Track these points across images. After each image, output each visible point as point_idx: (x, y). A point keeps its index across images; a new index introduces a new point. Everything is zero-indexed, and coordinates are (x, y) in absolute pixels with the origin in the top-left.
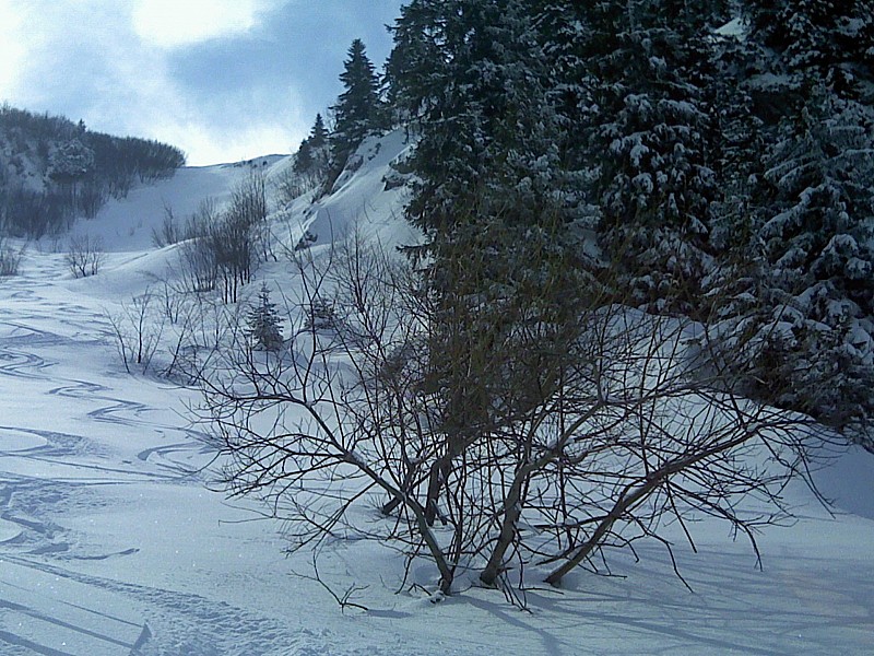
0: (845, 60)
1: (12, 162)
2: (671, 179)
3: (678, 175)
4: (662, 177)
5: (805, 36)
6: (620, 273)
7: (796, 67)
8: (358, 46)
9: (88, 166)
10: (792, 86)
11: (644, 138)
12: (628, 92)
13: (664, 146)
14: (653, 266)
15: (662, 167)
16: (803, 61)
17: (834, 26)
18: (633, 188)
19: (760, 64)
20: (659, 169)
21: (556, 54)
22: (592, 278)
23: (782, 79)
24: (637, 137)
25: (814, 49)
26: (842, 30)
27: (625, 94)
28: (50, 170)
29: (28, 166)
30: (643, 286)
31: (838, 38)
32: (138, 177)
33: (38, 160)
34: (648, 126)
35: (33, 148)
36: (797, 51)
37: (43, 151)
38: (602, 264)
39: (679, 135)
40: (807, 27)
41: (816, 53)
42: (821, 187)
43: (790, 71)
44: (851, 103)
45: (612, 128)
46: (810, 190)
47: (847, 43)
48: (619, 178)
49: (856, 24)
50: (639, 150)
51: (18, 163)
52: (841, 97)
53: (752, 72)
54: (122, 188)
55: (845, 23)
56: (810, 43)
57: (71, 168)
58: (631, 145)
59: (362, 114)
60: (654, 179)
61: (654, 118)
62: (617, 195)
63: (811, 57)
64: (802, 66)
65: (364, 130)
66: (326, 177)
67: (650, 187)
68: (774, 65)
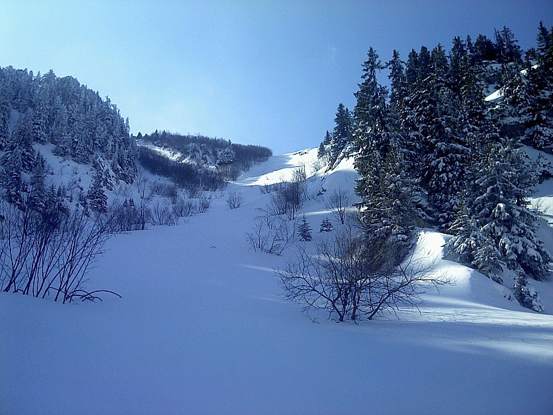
0: (543, 109)
1: (203, 159)
2: (454, 176)
3: (457, 174)
4: (451, 175)
5: (525, 100)
6: (436, 212)
7: (522, 114)
8: (341, 106)
9: (233, 159)
10: (520, 122)
11: (444, 159)
12: (438, 141)
13: (452, 162)
14: (447, 209)
15: (451, 171)
16: (524, 111)
17: (539, 95)
18: (439, 180)
19: (506, 113)
20: (449, 171)
21: (422, 111)
22: (425, 214)
23: (516, 119)
24: (441, 159)
25: (529, 105)
26: (542, 96)
27: (436, 142)
28: (218, 161)
29: (209, 160)
30: (443, 217)
31: (539, 100)
32: (253, 162)
33: (213, 157)
34: (446, 155)
35: (211, 152)
36: (522, 107)
37: (215, 153)
38: (429, 209)
39: (457, 158)
40: (526, 96)
41: (530, 107)
42: (495, 186)
43: (520, 115)
44: (545, 128)
45: (431, 156)
46: (491, 187)
47: (544, 102)
48: (435, 176)
49: (548, 93)
50: (442, 164)
51: (205, 159)
52: (541, 126)
53: (503, 117)
54: (247, 167)
55: (543, 93)
56: (527, 103)
57: (226, 160)
58: (439, 162)
59: (344, 134)
60: (447, 176)
61: (447, 152)
62: (434, 183)
63: (528, 109)
64: (524, 113)
65: (345, 142)
66: (330, 162)
67: (446, 179)
68: (513, 113)
